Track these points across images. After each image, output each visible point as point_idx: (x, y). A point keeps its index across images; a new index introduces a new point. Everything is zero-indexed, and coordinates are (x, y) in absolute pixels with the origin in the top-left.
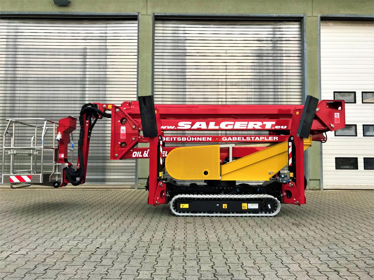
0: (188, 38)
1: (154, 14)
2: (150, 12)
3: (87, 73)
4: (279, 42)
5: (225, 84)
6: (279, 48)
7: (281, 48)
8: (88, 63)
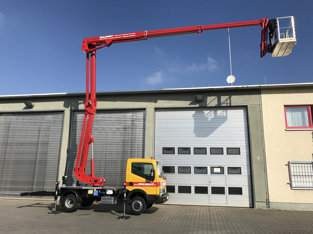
1: (72, 109)
2: (70, 108)
3: (40, 139)
4: (135, 121)
6: (135, 124)
8: (40, 134)
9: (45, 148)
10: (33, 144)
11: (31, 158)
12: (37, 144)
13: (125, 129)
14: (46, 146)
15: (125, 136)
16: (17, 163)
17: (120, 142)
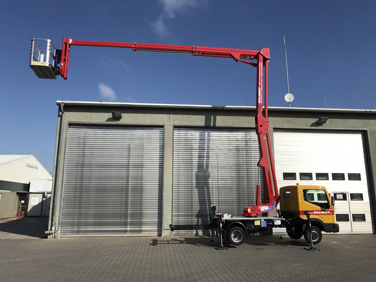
0: (194, 139)
1: (174, 125)
2: (172, 123)
3: (131, 160)
4: (249, 142)
5: (217, 167)
6: (249, 145)
7: (251, 146)
8: (131, 154)
9: (140, 171)
10: (122, 167)
11: (121, 184)
12: (127, 167)
13: (238, 151)
14: (140, 169)
15: (239, 159)
16: (101, 190)
17: (234, 165)
